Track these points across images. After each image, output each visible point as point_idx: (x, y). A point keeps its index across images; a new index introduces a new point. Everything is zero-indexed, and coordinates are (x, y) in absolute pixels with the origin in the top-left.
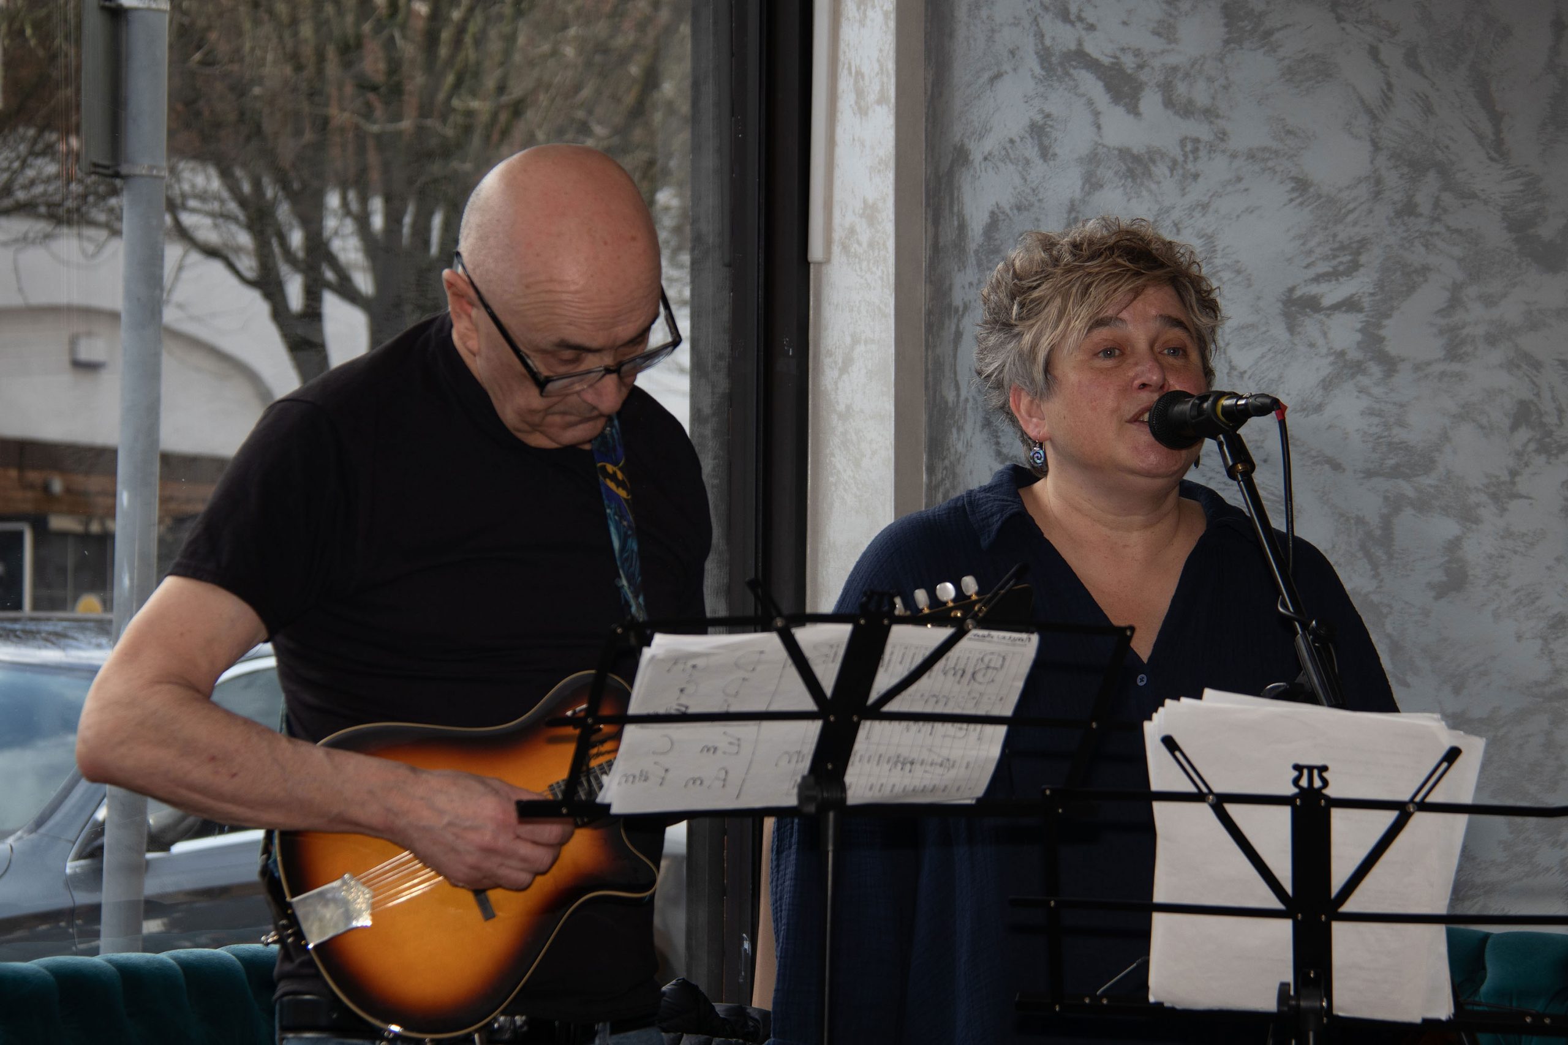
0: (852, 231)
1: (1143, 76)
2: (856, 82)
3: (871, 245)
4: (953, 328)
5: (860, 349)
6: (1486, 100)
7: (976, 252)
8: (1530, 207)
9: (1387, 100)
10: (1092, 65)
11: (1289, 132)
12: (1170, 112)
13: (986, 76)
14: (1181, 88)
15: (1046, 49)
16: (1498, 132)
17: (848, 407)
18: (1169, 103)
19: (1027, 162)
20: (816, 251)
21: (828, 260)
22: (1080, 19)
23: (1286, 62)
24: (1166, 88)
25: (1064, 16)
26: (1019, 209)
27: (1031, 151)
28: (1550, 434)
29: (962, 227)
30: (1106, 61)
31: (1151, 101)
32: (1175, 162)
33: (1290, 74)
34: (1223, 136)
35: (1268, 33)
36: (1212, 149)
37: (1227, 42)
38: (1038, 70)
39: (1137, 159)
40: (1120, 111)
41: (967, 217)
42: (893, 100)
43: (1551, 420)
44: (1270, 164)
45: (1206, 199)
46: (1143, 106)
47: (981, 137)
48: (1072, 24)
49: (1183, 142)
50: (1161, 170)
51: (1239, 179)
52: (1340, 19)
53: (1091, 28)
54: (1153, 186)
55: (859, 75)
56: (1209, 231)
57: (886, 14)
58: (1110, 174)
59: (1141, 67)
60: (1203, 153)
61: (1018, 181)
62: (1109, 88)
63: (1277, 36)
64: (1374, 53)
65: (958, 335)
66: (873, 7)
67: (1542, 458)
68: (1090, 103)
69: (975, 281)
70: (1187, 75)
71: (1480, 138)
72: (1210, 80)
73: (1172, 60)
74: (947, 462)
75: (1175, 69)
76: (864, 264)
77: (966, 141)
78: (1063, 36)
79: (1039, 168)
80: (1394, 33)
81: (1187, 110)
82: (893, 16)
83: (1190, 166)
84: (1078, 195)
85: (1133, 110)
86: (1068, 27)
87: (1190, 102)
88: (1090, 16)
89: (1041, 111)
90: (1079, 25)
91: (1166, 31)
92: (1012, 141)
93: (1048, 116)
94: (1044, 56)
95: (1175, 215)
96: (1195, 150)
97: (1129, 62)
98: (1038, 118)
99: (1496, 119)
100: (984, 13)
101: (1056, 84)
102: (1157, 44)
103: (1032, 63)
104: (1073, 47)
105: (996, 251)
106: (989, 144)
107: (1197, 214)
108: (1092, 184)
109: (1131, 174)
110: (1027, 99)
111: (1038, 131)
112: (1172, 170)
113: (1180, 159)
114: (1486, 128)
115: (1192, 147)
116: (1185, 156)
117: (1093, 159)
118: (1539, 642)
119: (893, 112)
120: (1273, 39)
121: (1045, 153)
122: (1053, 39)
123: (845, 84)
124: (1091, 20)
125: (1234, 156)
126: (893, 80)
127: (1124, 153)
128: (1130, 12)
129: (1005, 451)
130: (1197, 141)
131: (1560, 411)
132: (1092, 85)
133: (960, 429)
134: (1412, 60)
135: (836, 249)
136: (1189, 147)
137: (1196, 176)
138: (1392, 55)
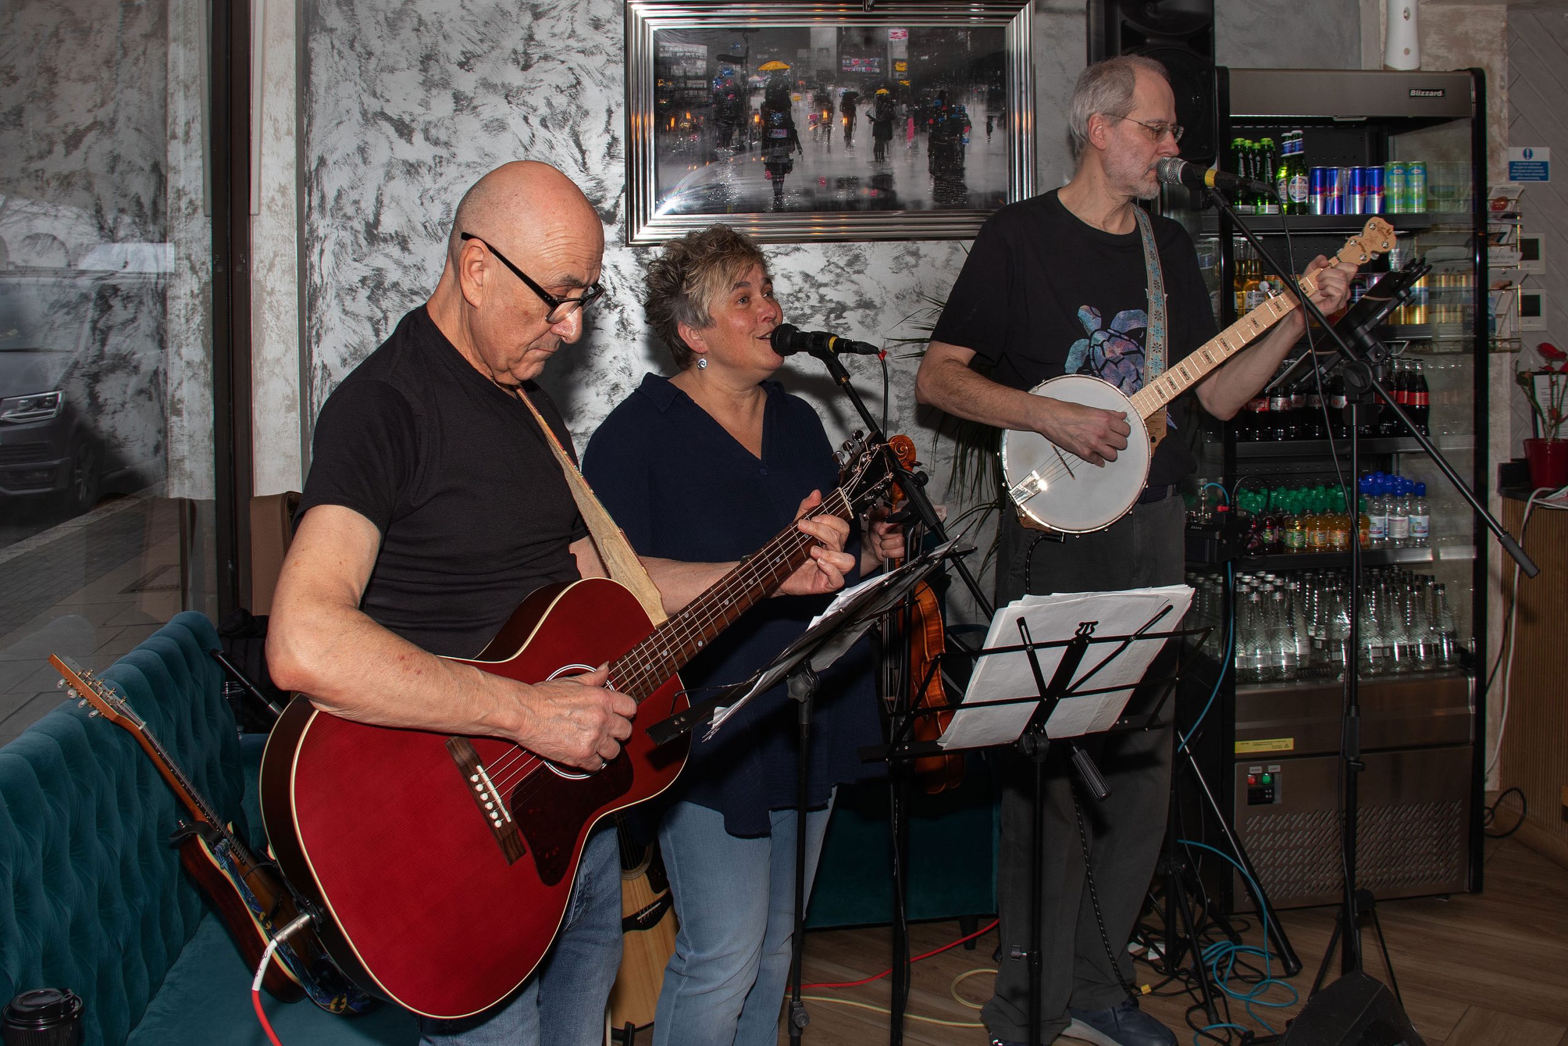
0: (273, 199)
1: (414, 125)
2: (274, 124)
3: (284, 206)
4: (319, 248)
5: (278, 259)
6: (579, 145)
7: (331, 210)
8: (599, 194)
9: (532, 141)
10: (389, 119)
11: (486, 155)
12: (428, 143)
13: (335, 122)
14: (433, 132)
15: (365, 111)
16: (584, 159)
17: (272, 289)
18: (427, 139)
19: (356, 165)
20: (254, 209)
21: (259, 214)
22: (382, 96)
23: (484, 122)
24: (426, 131)
25: (374, 95)
26: (352, 188)
27: (358, 160)
28: (610, 299)
29: (323, 198)
30: (396, 117)
31: (418, 137)
32: (430, 167)
33: (486, 127)
34: (454, 155)
35: (475, 108)
36: (449, 161)
37: (455, 111)
38: (361, 120)
39: (411, 165)
40: (403, 141)
41: (326, 192)
42: (295, 133)
43: (610, 293)
44: (477, 170)
45: (446, 186)
46: (414, 140)
47: (332, 152)
48: (378, 98)
49: (434, 157)
50: (424, 171)
51: (463, 177)
52: (509, 103)
53: (388, 101)
54: (420, 179)
55: (276, 120)
56: (448, 201)
57: (290, 90)
58: (398, 172)
59: (413, 121)
60: (444, 163)
61: (352, 175)
62: (397, 130)
63: (479, 108)
64: (526, 119)
65: (322, 251)
66: (283, 87)
67: (607, 310)
68: (388, 137)
69: (330, 224)
70: (436, 125)
71: (576, 161)
72: (447, 128)
73: (428, 118)
74: (318, 315)
75: (430, 123)
76: (280, 216)
77: (325, 154)
78: (374, 105)
79: (362, 168)
80: (535, 110)
81: (436, 143)
82: (294, 92)
83: (438, 169)
84: (382, 182)
85: (410, 141)
86: (376, 100)
87: (438, 138)
88: (387, 95)
89: (363, 140)
90: (381, 99)
91: (425, 104)
92: (348, 155)
93: (366, 143)
94: (364, 114)
95: (431, 193)
96: (440, 162)
97: (407, 119)
98: (362, 144)
99: (583, 153)
100: (333, 92)
101: (370, 128)
102: (420, 110)
103: (359, 117)
104: (379, 110)
105: (341, 209)
106: (336, 156)
107: (442, 192)
108: (389, 177)
109: (409, 172)
110: (356, 135)
111: (362, 150)
112: (429, 171)
113: (433, 166)
114: (579, 156)
115: (439, 160)
116: (436, 164)
117: (390, 164)
118: (607, 396)
119: (295, 139)
120: (478, 110)
121: (365, 161)
122: (369, 106)
123: (267, 125)
124: (388, 97)
125: (459, 165)
126: (295, 123)
127: (405, 162)
128: (407, 94)
129: (347, 309)
130: (442, 157)
131: (614, 288)
132: (389, 129)
133: (324, 298)
134: (544, 123)
135: (264, 209)
136: (438, 160)
137: (441, 175)
138: (535, 121)
